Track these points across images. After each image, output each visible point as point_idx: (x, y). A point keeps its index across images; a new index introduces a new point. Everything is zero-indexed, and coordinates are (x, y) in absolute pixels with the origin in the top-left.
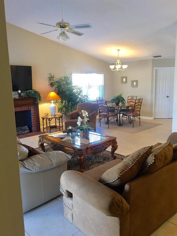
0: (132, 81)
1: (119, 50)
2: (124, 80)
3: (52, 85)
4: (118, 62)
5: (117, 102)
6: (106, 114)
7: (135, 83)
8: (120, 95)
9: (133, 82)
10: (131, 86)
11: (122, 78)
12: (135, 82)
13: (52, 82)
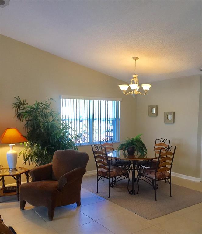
0: (165, 113)
1: (136, 58)
2: (154, 111)
3: (20, 116)
4: (135, 80)
5: (129, 150)
6: (105, 171)
7: (170, 117)
8: (137, 138)
9: (167, 115)
10: (164, 122)
11: (151, 108)
12: (170, 114)
13: (21, 111)
